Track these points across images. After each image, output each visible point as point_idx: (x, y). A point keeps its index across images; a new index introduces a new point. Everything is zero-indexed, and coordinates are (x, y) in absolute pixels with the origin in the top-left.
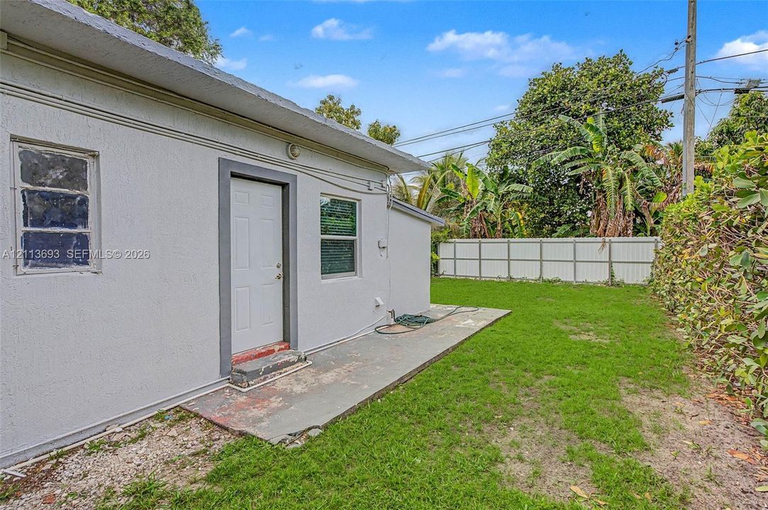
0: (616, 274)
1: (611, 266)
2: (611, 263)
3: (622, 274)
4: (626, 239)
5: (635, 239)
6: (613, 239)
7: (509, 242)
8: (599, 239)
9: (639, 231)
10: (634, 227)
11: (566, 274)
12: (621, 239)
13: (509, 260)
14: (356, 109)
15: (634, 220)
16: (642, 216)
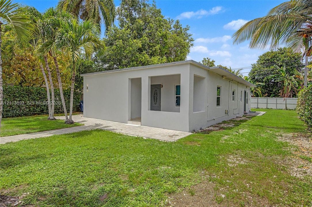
0: (287, 107)
1: (286, 105)
2: (286, 104)
3: (289, 107)
4: (290, 98)
5: (293, 98)
6: (287, 98)
7: (258, 98)
8: (283, 98)
9: (294, 96)
10: (293, 95)
11: (274, 107)
12: (289, 98)
13: (258, 103)
14: (214, 61)
15: (293, 93)
16: (295, 92)
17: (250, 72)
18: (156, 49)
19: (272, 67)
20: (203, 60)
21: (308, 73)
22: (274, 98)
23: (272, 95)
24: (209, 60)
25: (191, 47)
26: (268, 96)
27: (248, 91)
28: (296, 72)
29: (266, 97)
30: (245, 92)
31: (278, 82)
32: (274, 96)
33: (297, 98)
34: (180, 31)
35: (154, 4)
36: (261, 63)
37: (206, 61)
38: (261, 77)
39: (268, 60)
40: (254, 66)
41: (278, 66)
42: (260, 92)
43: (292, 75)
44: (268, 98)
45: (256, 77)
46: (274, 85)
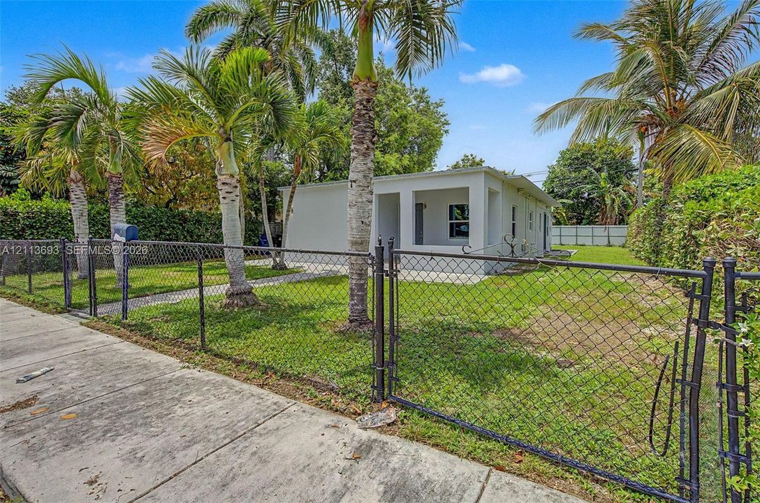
0: (611, 241)
1: (609, 239)
2: (609, 237)
3: (613, 241)
4: (615, 226)
5: (619, 226)
6: (609, 226)
7: (560, 227)
8: (603, 226)
9: (621, 223)
10: (619, 221)
11: (588, 242)
12: (613, 226)
13: (560, 236)
15: (619, 218)
16: (623, 216)
17: (545, 179)
18: (389, 141)
19: (585, 172)
20: (463, 158)
21: (643, 182)
22: (588, 226)
23: (584, 221)
24: (473, 158)
25: (445, 135)
26: (579, 223)
27: (549, 215)
28: (624, 180)
29: (574, 224)
30: (545, 215)
31: (593, 199)
32: (588, 224)
33: (626, 226)
34: (426, 107)
35: (381, 58)
36: (566, 165)
37: (469, 160)
38: (565, 189)
39: (577, 159)
40: (552, 170)
41: (594, 169)
42: (564, 215)
43: (618, 185)
44: (578, 226)
45: (556, 190)
46: (586, 203)
